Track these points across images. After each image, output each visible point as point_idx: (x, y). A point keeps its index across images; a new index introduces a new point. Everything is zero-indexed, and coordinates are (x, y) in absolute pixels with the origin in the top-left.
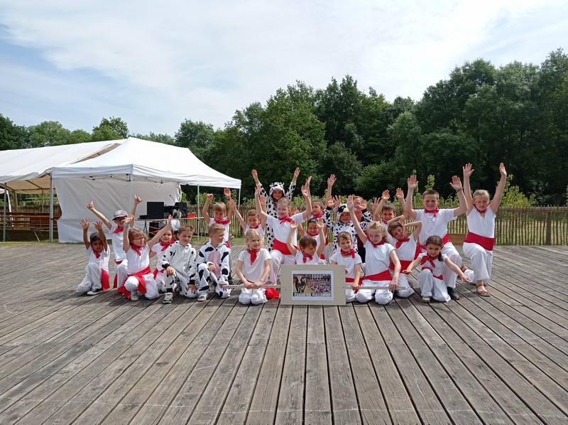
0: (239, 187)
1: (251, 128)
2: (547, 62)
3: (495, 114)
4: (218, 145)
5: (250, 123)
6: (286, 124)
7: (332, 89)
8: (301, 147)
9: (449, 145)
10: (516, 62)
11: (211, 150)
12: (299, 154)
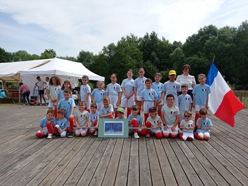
0: (104, 81)
1: (110, 54)
2: (241, 26)
3: (217, 49)
4: (96, 62)
5: (110, 52)
6: (126, 52)
7: (146, 37)
8: (132, 63)
9: (197, 62)
10: (227, 26)
11: (93, 64)
12: (131, 66)
